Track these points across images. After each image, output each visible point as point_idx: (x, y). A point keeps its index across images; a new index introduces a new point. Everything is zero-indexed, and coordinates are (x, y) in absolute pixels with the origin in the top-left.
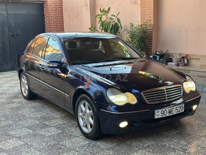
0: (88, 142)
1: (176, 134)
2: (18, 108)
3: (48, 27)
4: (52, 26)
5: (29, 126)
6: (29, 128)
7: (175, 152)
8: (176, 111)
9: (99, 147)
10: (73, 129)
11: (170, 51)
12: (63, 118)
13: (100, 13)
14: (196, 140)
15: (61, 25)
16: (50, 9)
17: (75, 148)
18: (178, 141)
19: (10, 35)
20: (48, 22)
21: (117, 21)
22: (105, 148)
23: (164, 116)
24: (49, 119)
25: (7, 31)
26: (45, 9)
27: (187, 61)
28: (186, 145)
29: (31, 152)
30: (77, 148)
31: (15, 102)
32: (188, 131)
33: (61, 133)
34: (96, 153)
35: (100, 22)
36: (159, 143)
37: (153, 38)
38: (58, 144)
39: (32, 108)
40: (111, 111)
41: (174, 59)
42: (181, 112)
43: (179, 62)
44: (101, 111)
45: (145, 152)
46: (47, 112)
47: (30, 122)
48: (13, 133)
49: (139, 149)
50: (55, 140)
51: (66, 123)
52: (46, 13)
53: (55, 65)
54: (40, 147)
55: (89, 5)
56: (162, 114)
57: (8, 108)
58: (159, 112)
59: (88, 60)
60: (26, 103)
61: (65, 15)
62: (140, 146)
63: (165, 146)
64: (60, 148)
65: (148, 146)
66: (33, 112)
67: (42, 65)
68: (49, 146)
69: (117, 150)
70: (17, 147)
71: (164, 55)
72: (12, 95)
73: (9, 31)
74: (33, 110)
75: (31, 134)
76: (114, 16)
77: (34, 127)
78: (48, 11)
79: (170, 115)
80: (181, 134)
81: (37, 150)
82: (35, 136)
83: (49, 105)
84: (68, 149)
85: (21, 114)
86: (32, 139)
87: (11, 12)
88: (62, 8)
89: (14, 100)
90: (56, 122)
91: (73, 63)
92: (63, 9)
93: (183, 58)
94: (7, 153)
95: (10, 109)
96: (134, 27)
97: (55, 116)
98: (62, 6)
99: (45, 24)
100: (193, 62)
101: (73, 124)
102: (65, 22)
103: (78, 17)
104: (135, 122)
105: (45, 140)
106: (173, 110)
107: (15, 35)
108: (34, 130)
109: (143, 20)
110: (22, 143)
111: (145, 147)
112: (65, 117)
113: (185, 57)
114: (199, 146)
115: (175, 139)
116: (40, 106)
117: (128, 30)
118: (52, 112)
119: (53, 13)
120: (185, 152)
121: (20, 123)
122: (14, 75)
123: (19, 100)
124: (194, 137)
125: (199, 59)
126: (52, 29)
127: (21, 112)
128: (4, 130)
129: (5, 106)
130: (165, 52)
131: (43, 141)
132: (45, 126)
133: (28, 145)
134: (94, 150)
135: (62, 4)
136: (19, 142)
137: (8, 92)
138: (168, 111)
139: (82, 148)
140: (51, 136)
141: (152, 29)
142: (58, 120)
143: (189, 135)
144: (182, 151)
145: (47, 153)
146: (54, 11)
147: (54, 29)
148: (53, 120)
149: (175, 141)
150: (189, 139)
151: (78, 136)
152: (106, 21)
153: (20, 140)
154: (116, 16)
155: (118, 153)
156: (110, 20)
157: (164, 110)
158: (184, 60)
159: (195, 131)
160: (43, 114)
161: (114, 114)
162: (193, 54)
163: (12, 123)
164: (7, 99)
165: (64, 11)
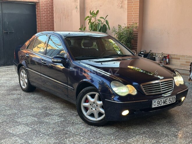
0: (90, 129)
1: (167, 122)
2: (19, 99)
3: (39, 27)
4: (43, 25)
5: (33, 115)
6: (33, 116)
7: (168, 137)
8: (169, 101)
9: (100, 133)
10: (74, 118)
11: (153, 51)
12: (63, 108)
13: (90, 16)
14: (184, 127)
15: (51, 25)
16: (42, 10)
17: (80, 134)
18: (169, 128)
19: (4, 33)
20: (40, 22)
21: (105, 23)
22: (106, 134)
23: (159, 106)
24: (50, 109)
25: (2, 29)
26: (37, 10)
27: (169, 60)
28: (177, 132)
29: (41, 136)
30: (82, 134)
31: (15, 94)
32: (177, 120)
33: (64, 121)
34: (99, 138)
35: (90, 23)
36: (153, 130)
37: (138, 39)
38: (64, 130)
39: (32, 99)
40: (115, 101)
41: (157, 58)
42: (173, 102)
43: (162, 61)
44: (106, 100)
45: (142, 137)
46: (47, 102)
47: (34, 111)
48: (19, 120)
49: (137, 135)
50: (60, 126)
51: (66, 112)
52: (38, 13)
53: (60, 60)
54: (48, 133)
55: (79, 7)
56: (158, 103)
57: (10, 99)
58: (155, 102)
59: (89, 56)
60: (26, 95)
61: (55, 16)
62: (136, 132)
63: (159, 132)
64: (66, 133)
65: (144, 133)
66: (33, 103)
67: (44, 60)
68: (56, 132)
69: (118, 136)
70: (26, 132)
71: (148, 54)
72: (10, 87)
73: (3, 29)
74: (33, 101)
75: (37, 121)
76: (103, 18)
77: (38, 116)
78: (39, 11)
79: (164, 105)
80: (171, 123)
81: (45, 135)
82: (41, 123)
83: (47, 97)
84: (73, 134)
85: (23, 104)
86: (39, 125)
87: (5, 11)
88: (53, 9)
89: (13, 92)
90: (57, 112)
91: (75, 59)
92: (53, 11)
93: (165, 57)
94: (18, 137)
95: (11, 99)
96: (121, 29)
97: (55, 106)
98: (53, 7)
99: (37, 23)
100: (174, 61)
101: (73, 113)
102: (55, 22)
103: (68, 19)
104: (135, 111)
105: (51, 126)
106: (167, 100)
107: (8, 33)
108: (39, 118)
109: (129, 22)
110: (31, 129)
111: (141, 133)
112: (64, 107)
113: (167, 57)
114: (188, 133)
115: (167, 127)
116: (40, 98)
117: (116, 31)
118: (51, 103)
119: (45, 13)
120: (177, 138)
121: (24, 111)
122: (8, 70)
123: (18, 92)
124: (182, 125)
125: (179, 59)
126: (43, 29)
127: (22, 103)
128: (11, 118)
129: (7, 97)
130: (148, 52)
131: (50, 128)
132: (47, 115)
133: (36, 131)
134: (97, 135)
135: (53, 6)
136: (27, 128)
137: (6, 85)
138: (163, 101)
139: (86, 134)
140: (56, 123)
141: (137, 31)
142: (58, 109)
143: (178, 124)
144: (174, 137)
145: (55, 137)
146: (45, 12)
147: (45, 28)
148: (54, 110)
149: (167, 128)
150: (178, 127)
151: (80, 124)
152: (95, 22)
153: (28, 126)
154: (105, 18)
155: (118, 137)
156: (99, 22)
157: (160, 100)
158: (166, 59)
159: (182, 120)
160: (44, 105)
161: (117, 103)
162: (174, 54)
163: (16, 111)
164: (7, 91)
165: (55, 12)
